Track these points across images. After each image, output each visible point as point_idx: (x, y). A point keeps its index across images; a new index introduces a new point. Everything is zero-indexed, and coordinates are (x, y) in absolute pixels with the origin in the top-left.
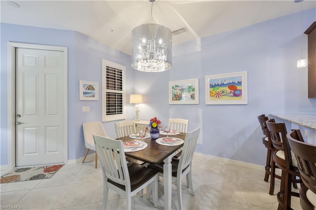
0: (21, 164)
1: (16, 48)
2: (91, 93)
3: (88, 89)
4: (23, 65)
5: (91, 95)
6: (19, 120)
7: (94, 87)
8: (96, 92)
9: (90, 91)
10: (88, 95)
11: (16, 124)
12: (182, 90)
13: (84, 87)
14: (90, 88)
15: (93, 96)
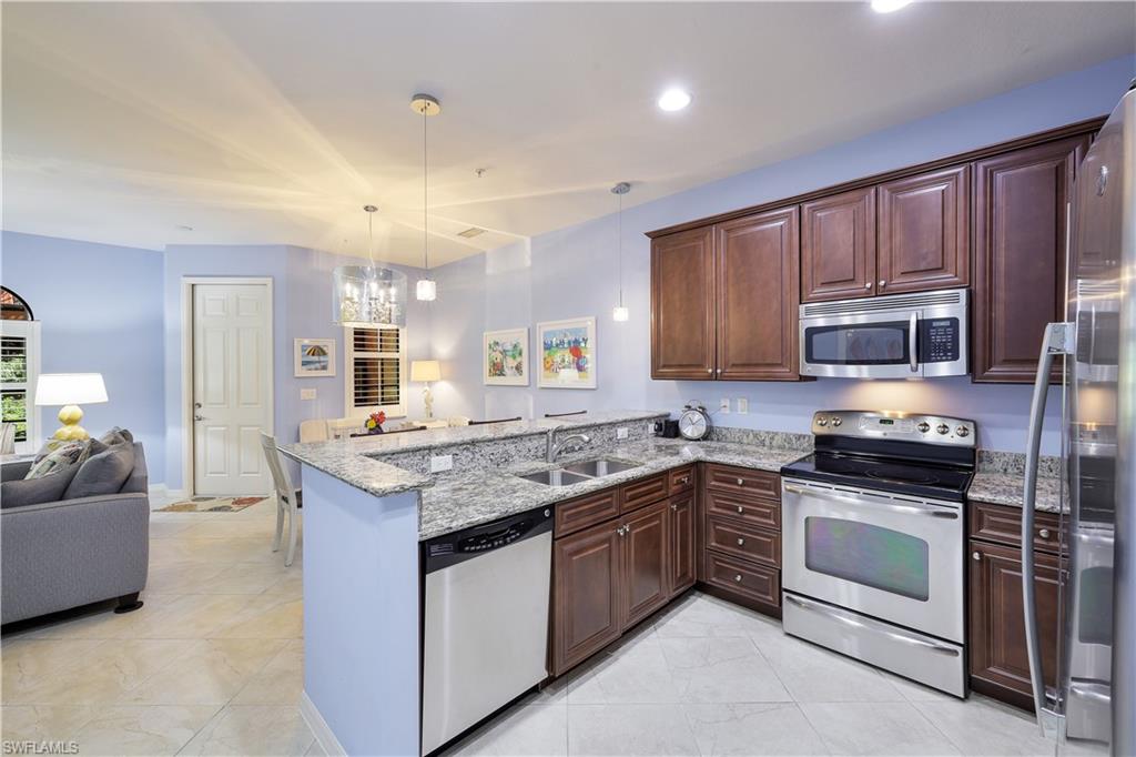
0: (201, 491)
1: (193, 285)
2: (319, 362)
3: (313, 355)
4: (204, 314)
5: (318, 365)
6: (199, 412)
7: (325, 349)
8: (331, 359)
9: (316, 358)
10: (313, 366)
11: (194, 419)
12: (504, 352)
13: (303, 350)
14: (319, 351)
15: (324, 368)
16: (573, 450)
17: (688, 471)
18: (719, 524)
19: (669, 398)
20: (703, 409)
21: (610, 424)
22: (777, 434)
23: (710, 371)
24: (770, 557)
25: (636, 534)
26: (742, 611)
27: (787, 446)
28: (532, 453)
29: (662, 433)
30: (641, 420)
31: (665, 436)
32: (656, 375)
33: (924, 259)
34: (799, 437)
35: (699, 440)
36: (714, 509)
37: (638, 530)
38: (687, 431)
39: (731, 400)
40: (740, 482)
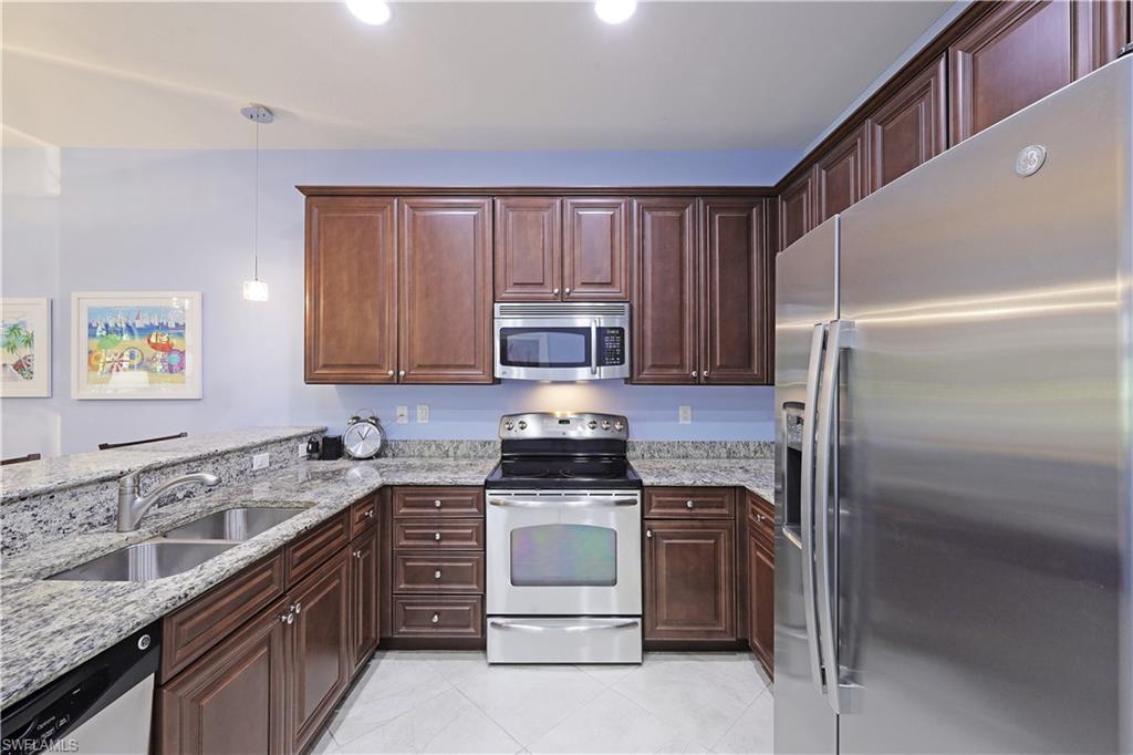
16: (173, 499)
17: (372, 502)
18: (409, 560)
19: (328, 409)
20: (377, 420)
21: (242, 449)
22: (462, 442)
23: (391, 372)
24: (471, 583)
25: (309, 611)
26: (437, 655)
27: (472, 454)
28: (78, 520)
29: (316, 455)
30: (288, 439)
31: (321, 458)
32: (311, 379)
33: (599, 273)
34: (484, 444)
35: (370, 458)
36: (403, 543)
37: (312, 604)
38: (357, 449)
39: (409, 409)
40: (438, 503)
